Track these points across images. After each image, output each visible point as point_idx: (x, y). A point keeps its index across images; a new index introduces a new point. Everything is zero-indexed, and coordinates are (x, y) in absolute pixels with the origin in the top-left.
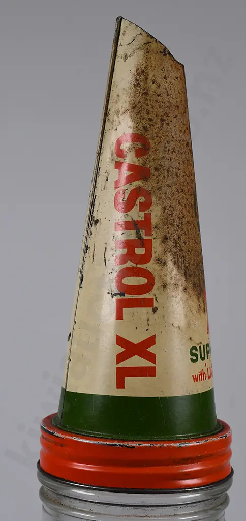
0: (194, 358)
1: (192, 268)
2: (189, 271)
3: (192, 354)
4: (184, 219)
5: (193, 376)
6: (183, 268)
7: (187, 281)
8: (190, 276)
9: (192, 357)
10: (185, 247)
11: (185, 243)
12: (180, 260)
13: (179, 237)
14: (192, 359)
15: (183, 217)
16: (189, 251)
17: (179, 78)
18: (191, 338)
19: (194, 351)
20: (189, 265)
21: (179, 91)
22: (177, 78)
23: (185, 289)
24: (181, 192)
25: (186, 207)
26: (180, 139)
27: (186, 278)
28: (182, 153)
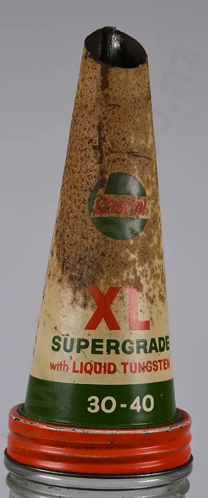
0: (56, 347)
1: (71, 261)
2: (68, 264)
3: (54, 342)
4: (71, 213)
5: (51, 363)
6: (62, 260)
7: (62, 273)
8: (67, 269)
9: (54, 345)
10: (67, 241)
11: (68, 236)
12: (61, 252)
13: (64, 231)
14: (53, 348)
15: (71, 212)
16: (71, 245)
17: (93, 78)
18: (56, 328)
19: (57, 340)
20: (68, 258)
21: (90, 91)
22: (91, 78)
23: (60, 281)
24: (74, 188)
25: (75, 202)
26: (82, 137)
27: (63, 271)
28: (82, 151)
